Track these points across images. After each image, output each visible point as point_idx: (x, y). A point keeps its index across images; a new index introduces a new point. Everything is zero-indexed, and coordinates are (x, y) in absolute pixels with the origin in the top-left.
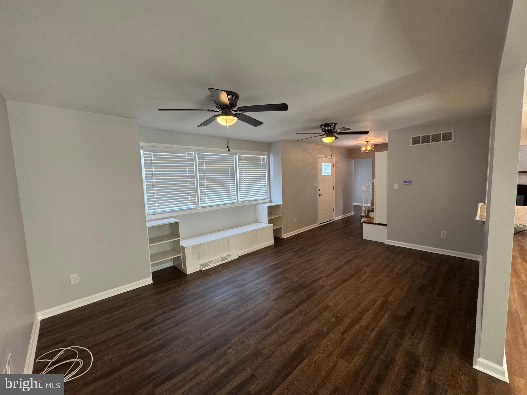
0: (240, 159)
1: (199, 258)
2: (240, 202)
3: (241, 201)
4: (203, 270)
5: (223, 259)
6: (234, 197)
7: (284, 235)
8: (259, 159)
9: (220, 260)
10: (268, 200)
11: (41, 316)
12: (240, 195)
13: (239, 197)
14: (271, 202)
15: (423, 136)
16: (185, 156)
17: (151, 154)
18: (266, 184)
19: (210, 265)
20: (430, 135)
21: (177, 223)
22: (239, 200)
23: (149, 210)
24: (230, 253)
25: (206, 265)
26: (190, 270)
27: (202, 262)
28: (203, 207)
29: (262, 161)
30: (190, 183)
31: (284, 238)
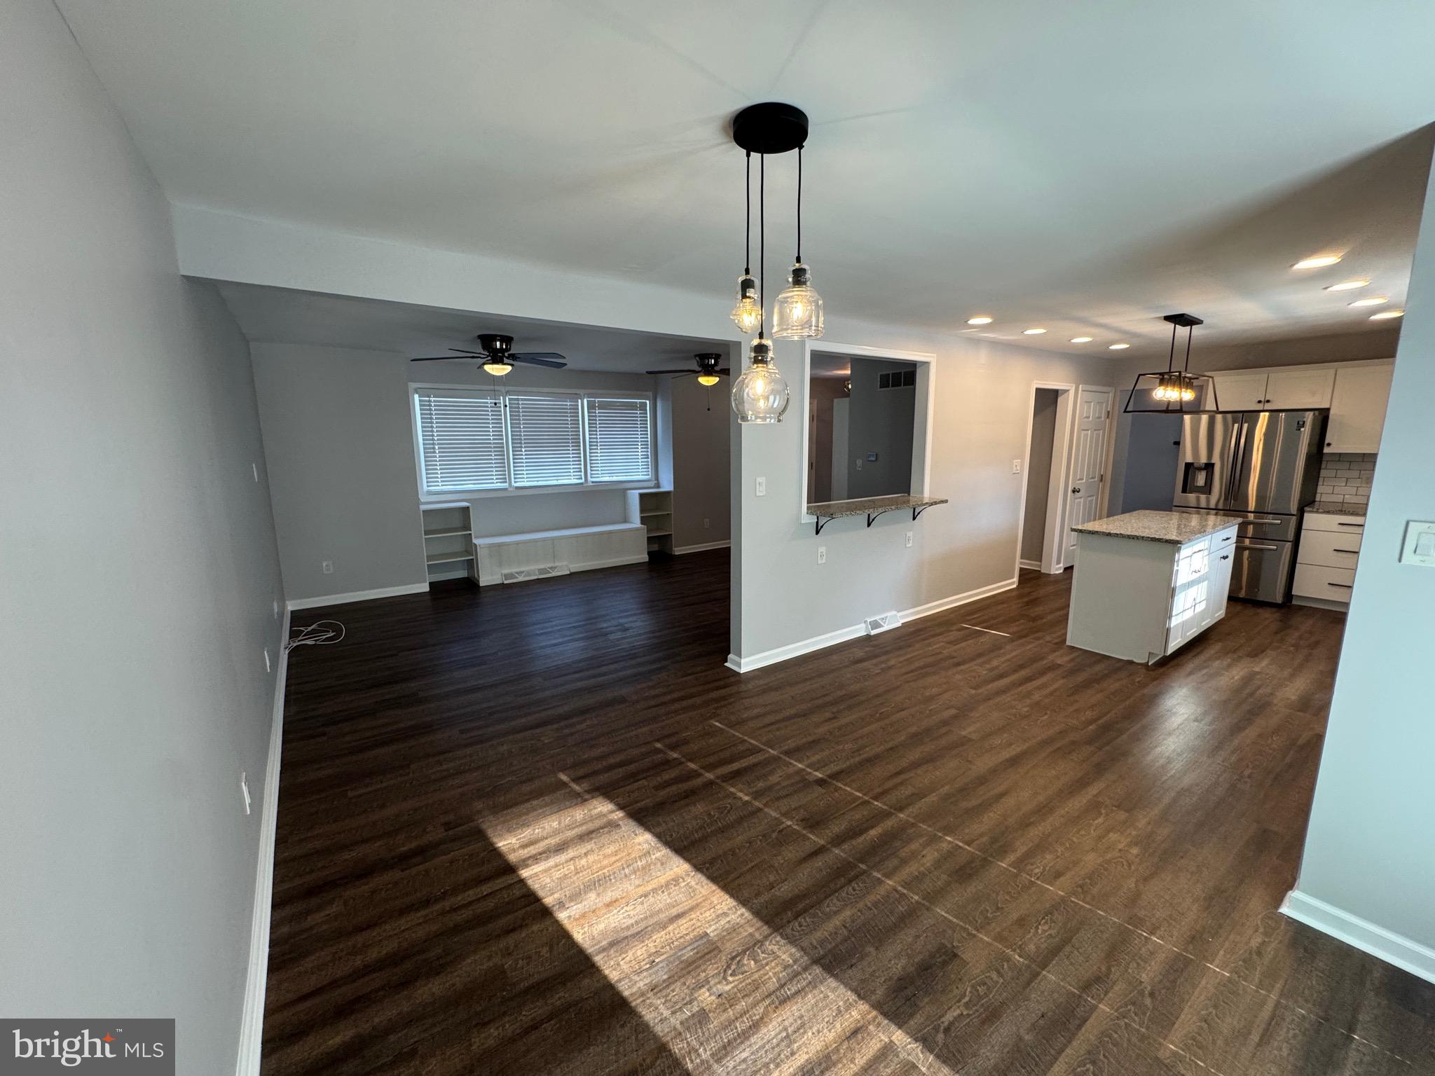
0: (591, 406)
1: (500, 565)
2: (591, 484)
3: (593, 482)
4: (506, 582)
5: (541, 571)
6: (579, 473)
7: (676, 549)
8: (633, 406)
9: (537, 573)
10: (652, 484)
11: (291, 606)
12: (591, 470)
13: (589, 475)
14: (658, 486)
15: (895, 373)
16: (487, 403)
17: (430, 401)
18: (649, 454)
19: (517, 578)
20: (901, 373)
21: (468, 508)
22: (589, 479)
23: (428, 486)
24: (557, 564)
25: (511, 576)
26: (485, 580)
27: (506, 571)
28: (517, 488)
29: (640, 410)
30: (494, 447)
31: (677, 554)
